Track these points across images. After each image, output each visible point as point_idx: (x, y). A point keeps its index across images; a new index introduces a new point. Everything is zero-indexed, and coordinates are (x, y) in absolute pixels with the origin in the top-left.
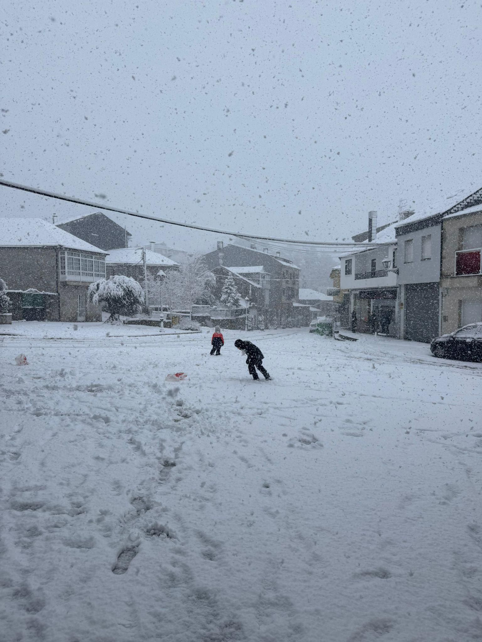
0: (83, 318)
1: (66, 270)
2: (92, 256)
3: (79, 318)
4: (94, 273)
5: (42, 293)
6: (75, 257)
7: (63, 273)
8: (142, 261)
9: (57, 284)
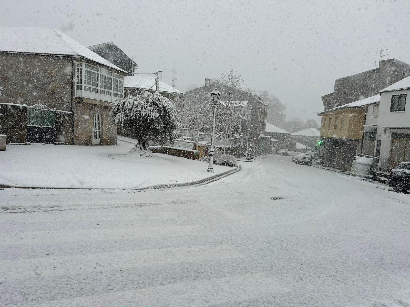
0: (98, 141)
1: (83, 85)
2: (111, 73)
3: (94, 141)
4: (112, 91)
5: (53, 110)
6: (94, 71)
7: (80, 88)
8: (155, 86)
9: (72, 99)
